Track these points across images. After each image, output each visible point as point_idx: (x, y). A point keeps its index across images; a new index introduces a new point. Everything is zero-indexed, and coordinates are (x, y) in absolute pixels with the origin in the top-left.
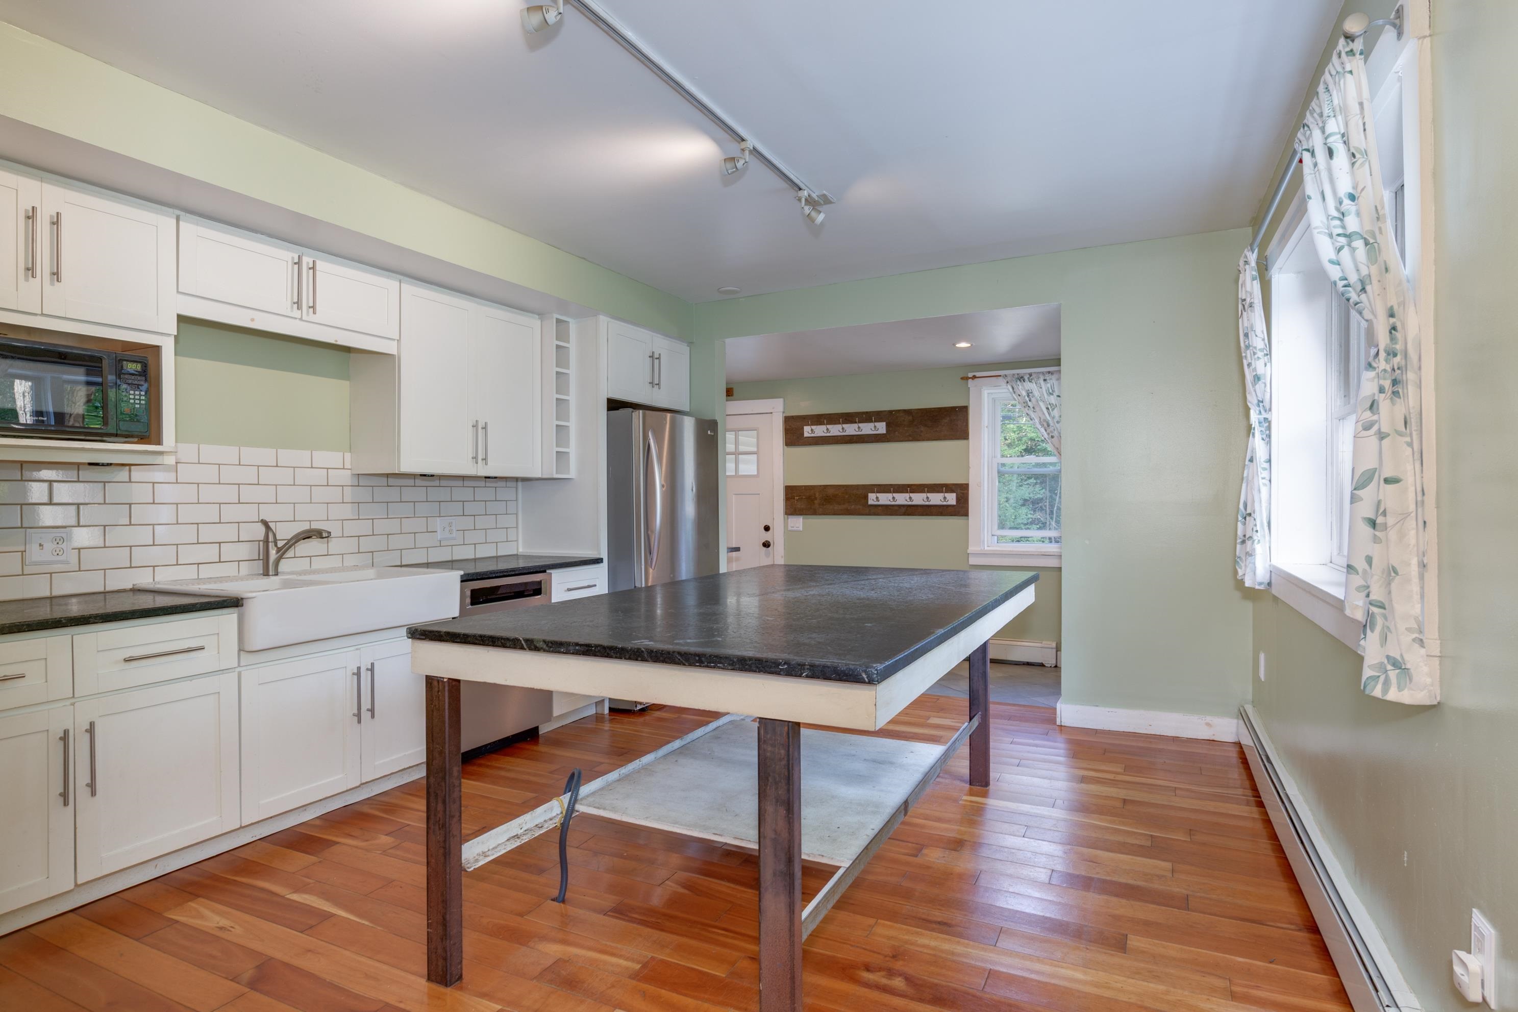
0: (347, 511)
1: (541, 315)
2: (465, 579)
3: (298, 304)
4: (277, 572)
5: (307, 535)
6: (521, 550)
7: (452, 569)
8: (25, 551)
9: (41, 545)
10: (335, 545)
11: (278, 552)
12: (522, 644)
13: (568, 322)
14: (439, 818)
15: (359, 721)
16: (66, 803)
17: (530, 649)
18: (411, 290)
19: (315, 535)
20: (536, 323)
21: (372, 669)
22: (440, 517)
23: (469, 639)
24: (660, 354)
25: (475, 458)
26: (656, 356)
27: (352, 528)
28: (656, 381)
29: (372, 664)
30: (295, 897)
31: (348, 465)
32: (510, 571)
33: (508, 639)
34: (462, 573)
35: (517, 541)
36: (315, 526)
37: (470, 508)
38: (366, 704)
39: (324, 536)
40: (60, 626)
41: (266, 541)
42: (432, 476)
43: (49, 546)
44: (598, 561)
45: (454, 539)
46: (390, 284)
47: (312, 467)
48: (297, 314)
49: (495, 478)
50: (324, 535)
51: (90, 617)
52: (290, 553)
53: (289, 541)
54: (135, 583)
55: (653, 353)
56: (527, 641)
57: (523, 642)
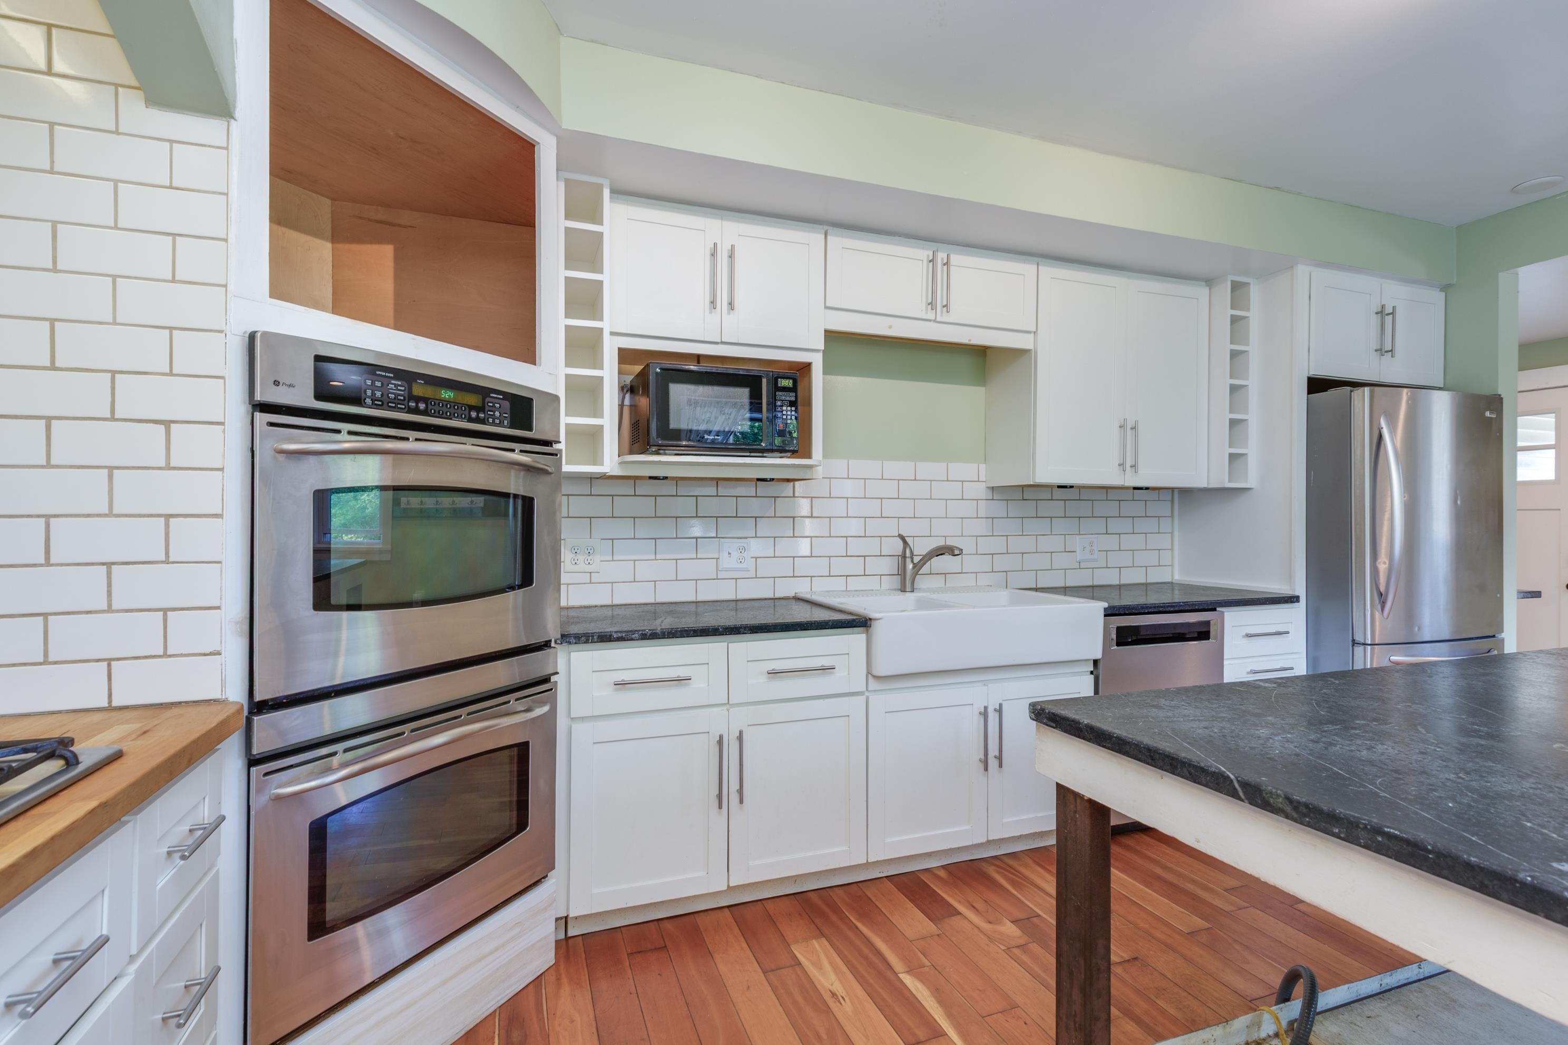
0: (981, 527)
1: (1210, 282)
2: (1110, 613)
3: (932, 304)
4: (913, 589)
5: (940, 552)
6: (1178, 577)
7: (1093, 598)
8: (719, 558)
9: (729, 554)
10: (969, 562)
11: (914, 568)
12: (1235, 789)
13: (1248, 284)
14: (1075, 1012)
15: (986, 769)
16: (720, 807)
17: (1253, 802)
18: (1049, 272)
19: (948, 553)
20: (1202, 292)
21: (1000, 711)
22: (1079, 535)
23: (1127, 748)
24: (1394, 308)
25: (1122, 465)
26: (1389, 310)
27: (988, 545)
28: (1388, 347)
29: (1001, 705)
30: (907, 979)
31: (982, 478)
32: (1168, 606)
33: (1203, 770)
34: (1106, 605)
35: (1172, 566)
36: (950, 542)
37: (1114, 526)
38: (993, 751)
39: (956, 554)
40: (717, 634)
41: (904, 557)
42: (1072, 487)
43: (735, 554)
44: (1293, 599)
45: (1095, 560)
46: (1028, 269)
47: (948, 481)
48: (931, 315)
49: (1147, 488)
50: (957, 552)
51: (741, 628)
52: (926, 569)
53: (924, 556)
54: (797, 591)
55: (1383, 307)
56: (1245, 785)
57: (1237, 785)
